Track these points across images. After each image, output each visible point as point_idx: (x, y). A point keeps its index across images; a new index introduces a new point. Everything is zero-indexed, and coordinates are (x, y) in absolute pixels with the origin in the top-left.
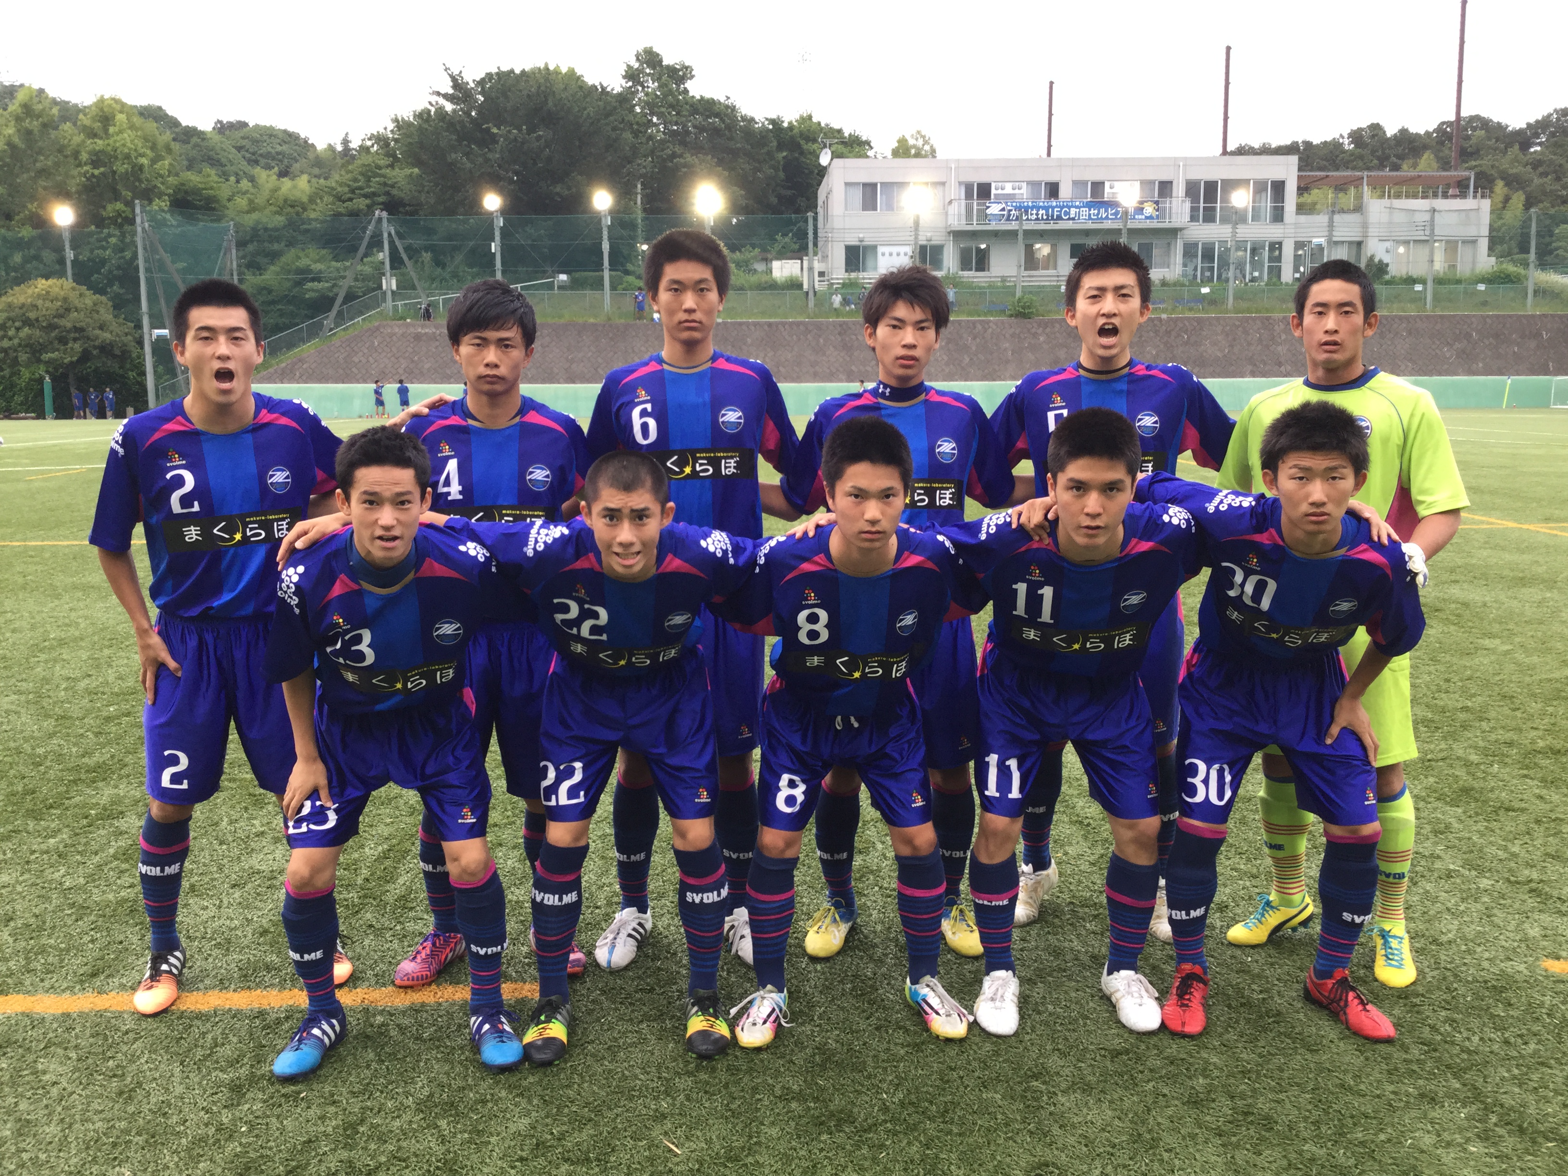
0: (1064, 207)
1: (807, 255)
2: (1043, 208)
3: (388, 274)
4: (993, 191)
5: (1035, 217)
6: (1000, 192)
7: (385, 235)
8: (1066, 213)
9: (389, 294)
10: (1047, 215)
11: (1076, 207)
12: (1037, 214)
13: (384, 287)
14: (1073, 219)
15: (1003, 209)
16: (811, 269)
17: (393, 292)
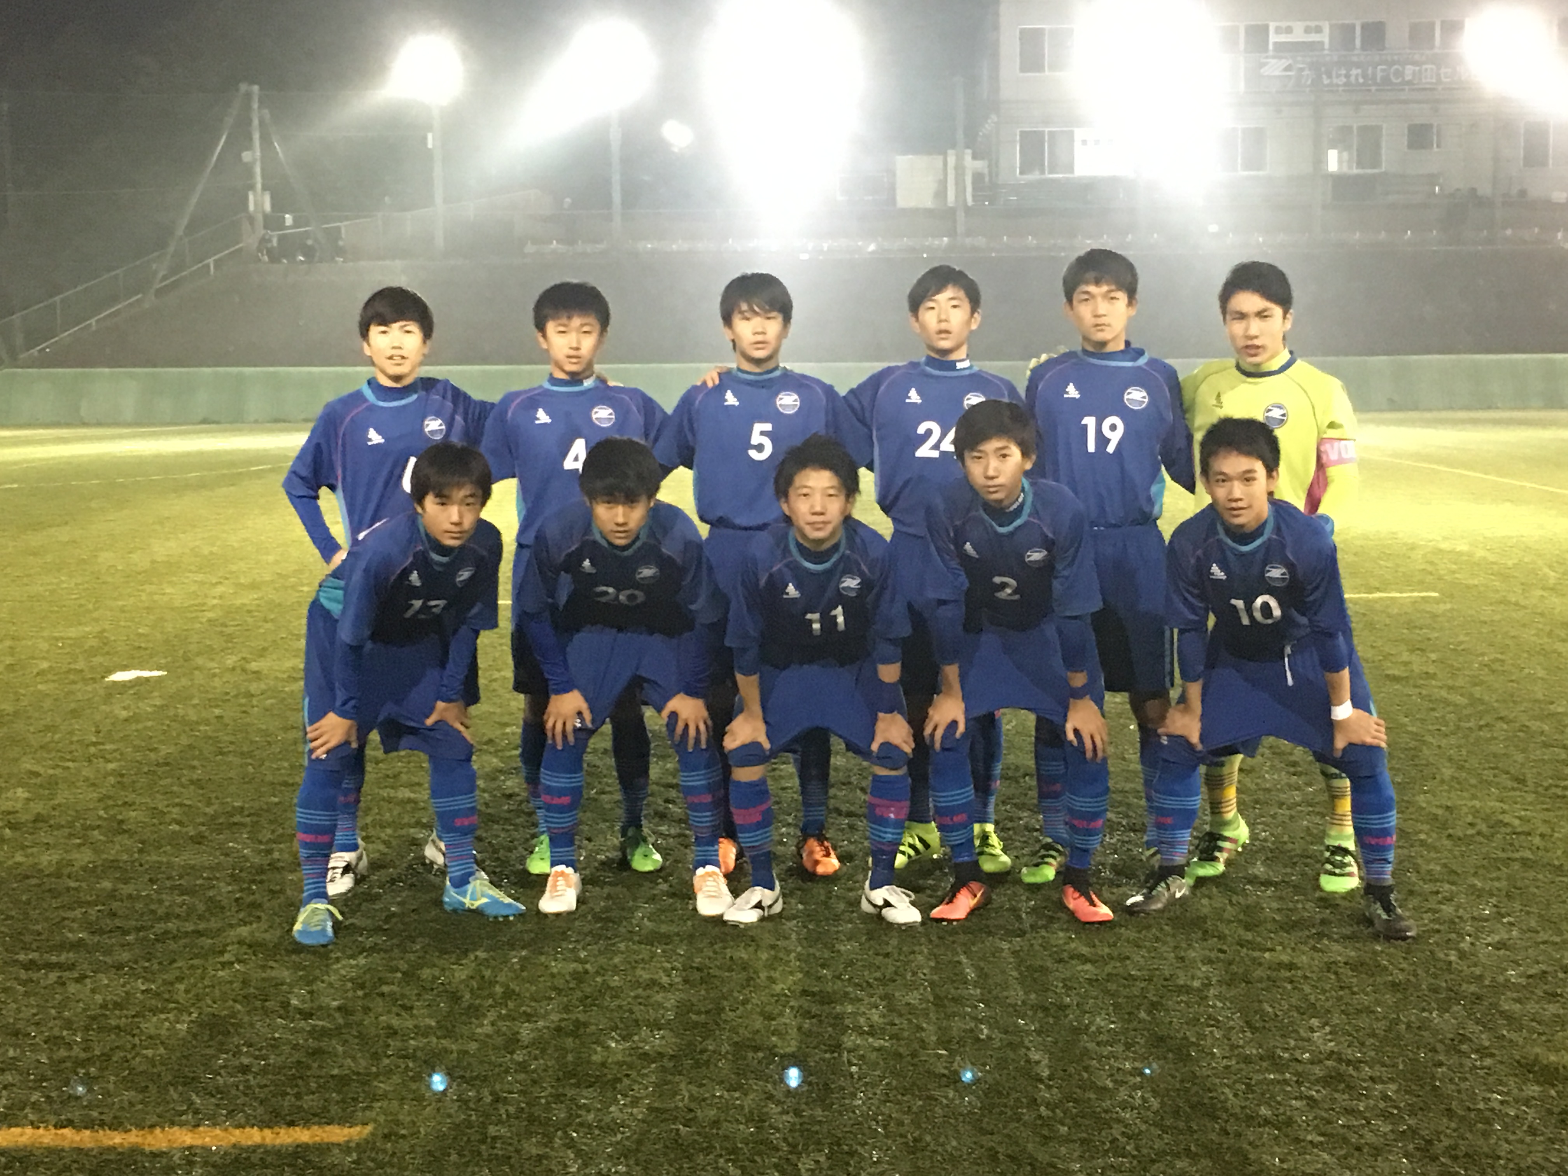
0: (1394, 63)
1: (953, 146)
2: (1358, 65)
3: (259, 186)
4: (1273, 38)
5: (1344, 80)
6: (1283, 38)
7: (256, 122)
8: (1398, 73)
9: (260, 218)
10: (1364, 76)
11: (1414, 63)
12: (1347, 76)
13: (251, 207)
14: (1409, 83)
15: (1288, 68)
16: (960, 169)
17: (266, 217)
